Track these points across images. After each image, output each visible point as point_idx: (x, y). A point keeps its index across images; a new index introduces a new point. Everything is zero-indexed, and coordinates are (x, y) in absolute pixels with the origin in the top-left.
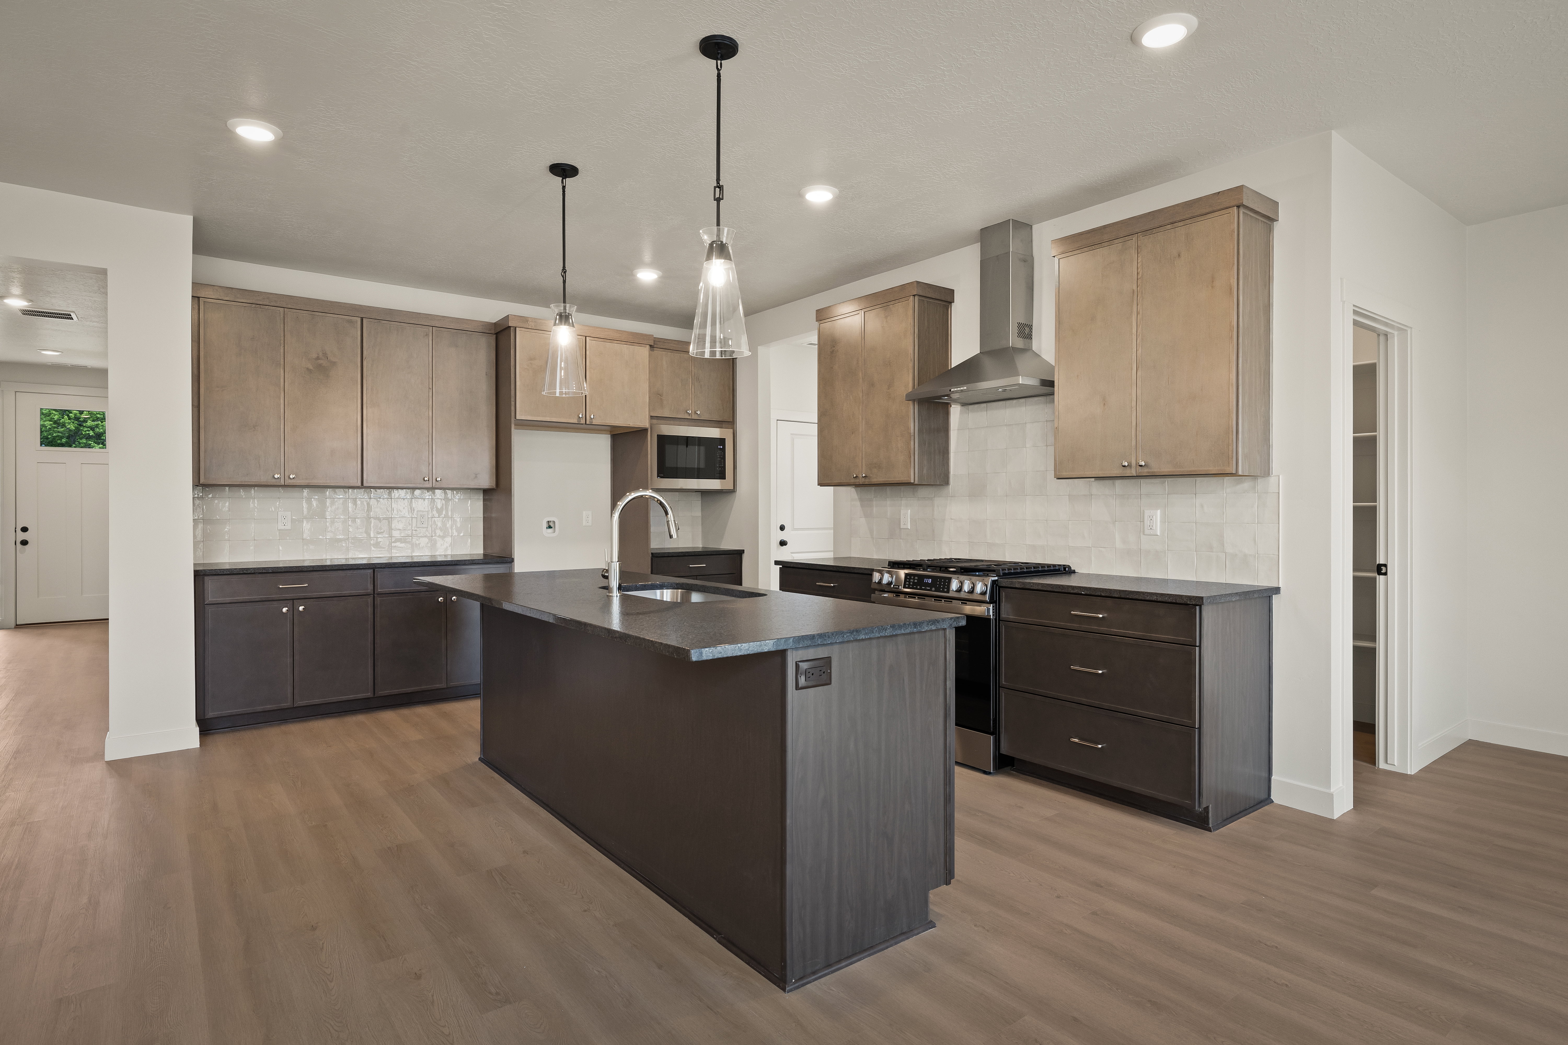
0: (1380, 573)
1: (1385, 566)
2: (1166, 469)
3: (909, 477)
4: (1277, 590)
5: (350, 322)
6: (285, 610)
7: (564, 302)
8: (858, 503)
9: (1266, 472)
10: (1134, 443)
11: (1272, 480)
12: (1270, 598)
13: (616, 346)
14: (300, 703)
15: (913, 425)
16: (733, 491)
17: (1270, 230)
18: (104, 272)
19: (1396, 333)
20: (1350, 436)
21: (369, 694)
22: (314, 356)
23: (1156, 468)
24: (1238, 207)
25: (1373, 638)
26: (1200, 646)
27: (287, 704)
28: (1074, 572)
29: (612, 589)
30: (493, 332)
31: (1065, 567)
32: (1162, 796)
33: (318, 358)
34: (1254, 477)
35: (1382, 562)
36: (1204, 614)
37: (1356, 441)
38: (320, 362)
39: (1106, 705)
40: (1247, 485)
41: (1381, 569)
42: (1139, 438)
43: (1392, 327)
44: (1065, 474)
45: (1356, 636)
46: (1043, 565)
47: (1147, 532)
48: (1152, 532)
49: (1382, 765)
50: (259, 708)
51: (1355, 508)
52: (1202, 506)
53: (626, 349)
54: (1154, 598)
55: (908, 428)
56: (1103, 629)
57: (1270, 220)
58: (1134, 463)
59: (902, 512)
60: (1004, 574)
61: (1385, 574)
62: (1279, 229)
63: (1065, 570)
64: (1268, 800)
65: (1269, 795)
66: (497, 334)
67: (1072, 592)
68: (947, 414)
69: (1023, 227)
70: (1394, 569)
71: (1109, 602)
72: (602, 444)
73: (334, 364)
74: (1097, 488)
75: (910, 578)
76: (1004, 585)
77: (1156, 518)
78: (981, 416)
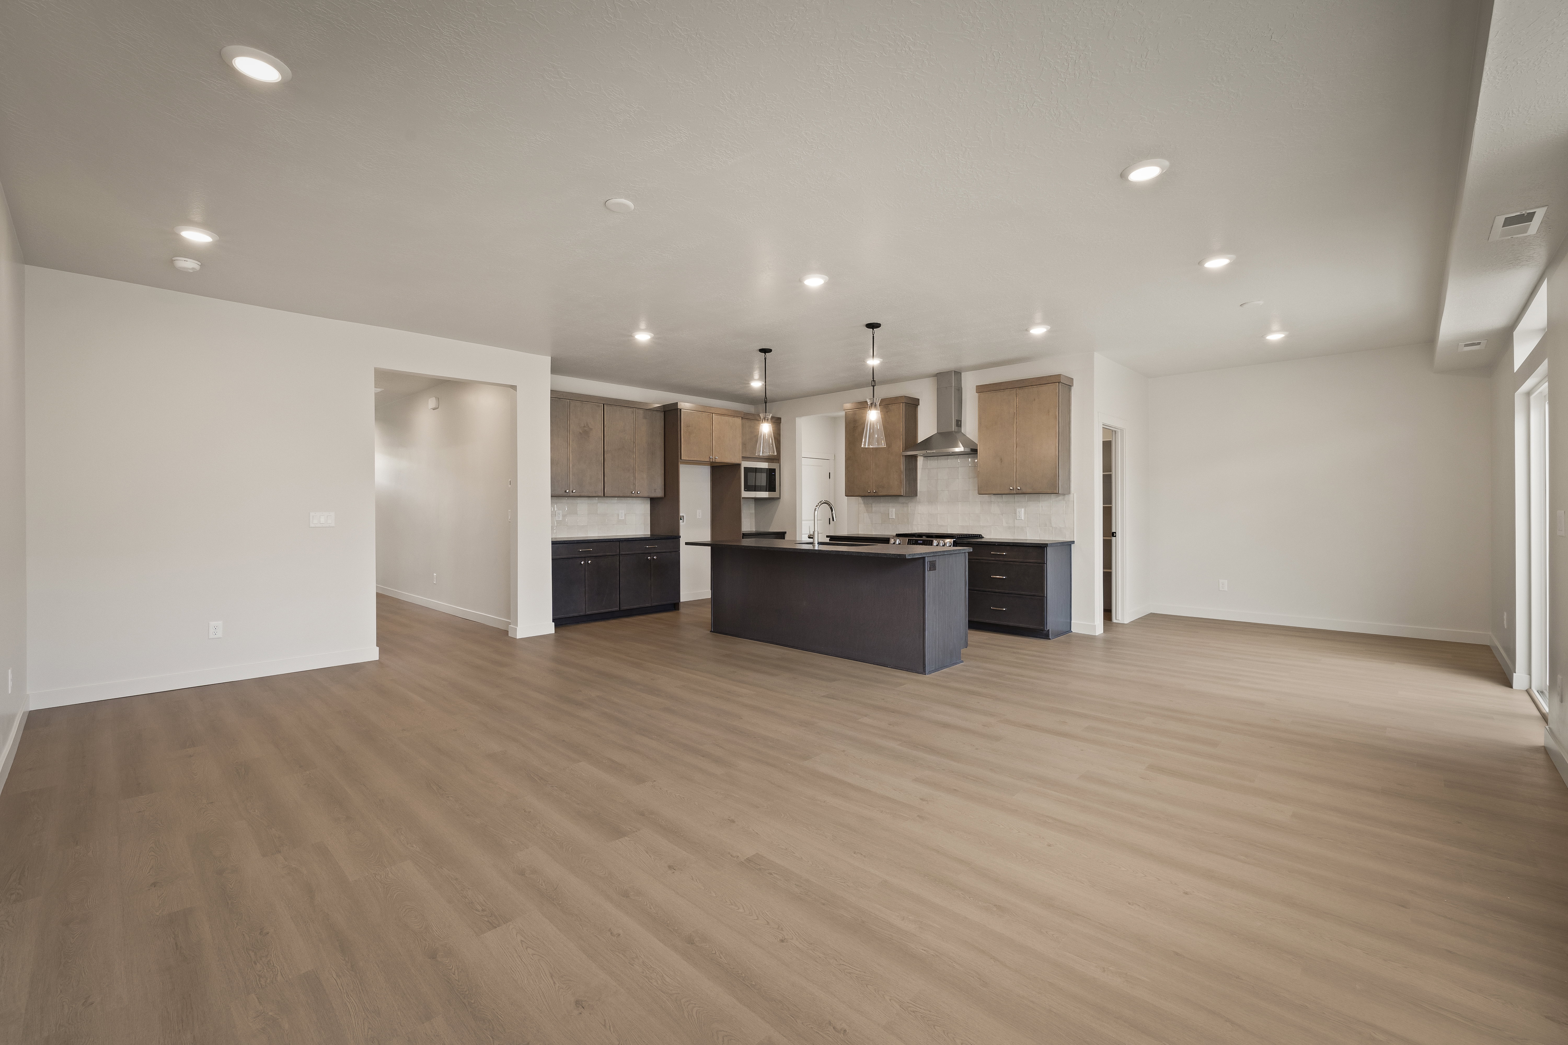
0: (1113, 536)
1: (1115, 533)
2: (1029, 491)
3: (901, 492)
4: (1073, 542)
5: (599, 406)
6: (582, 563)
7: (766, 413)
8: (863, 505)
9: (1069, 493)
10: (1015, 479)
11: (1071, 495)
12: (1071, 545)
13: (726, 418)
14: (588, 613)
15: (902, 467)
16: (779, 498)
17: (1070, 390)
18: (514, 387)
19: (1119, 431)
20: (1101, 474)
21: (617, 609)
22: (583, 425)
23: (1024, 491)
24: (1059, 383)
25: (1111, 568)
26: (1046, 564)
27: (582, 614)
28: (983, 537)
29: (815, 544)
30: (662, 410)
31: (980, 535)
32: (1031, 627)
33: (584, 427)
34: (1064, 495)
35: (1114, 531)
36: (1048, 550)
37: (1104, 476)
38: (586, 428)
39: (1007, 591)
40: (1061, 498)
41: (1113, 534)
42: (1017, 477)
43: (1118, 429)
44: (983, 492)
45: (1104, 568)
46: (969, 535)
47: (1018, 518)
48: (1020, 518)
49: (1114, 620)
50: (571, 615)
51: (1103, 507)
52: (1042, 507)
53: (731, 419)
54: (1028, 545)
55: (901, 469)
56: (1005, 559)
57: (1070, 387)
58: (1015, 488)
59: (890, 510)
60: (958, 538)
61: (1115, 536)
62: (1073, 389)
63: (980, 536)
64: (1070, 631)
65: (1071, 629)
66: (665, 412)
67: (991, 544)
68: (916, 461)
69: (958, 373)
70: (1119, 534)
71: (1008, 547)
72: (706, 472)
73: (591, 429)
74: (993, 498)
75: (911, 541)
76: (959, 542)
77: (1022, 512)
78: (933, 463)
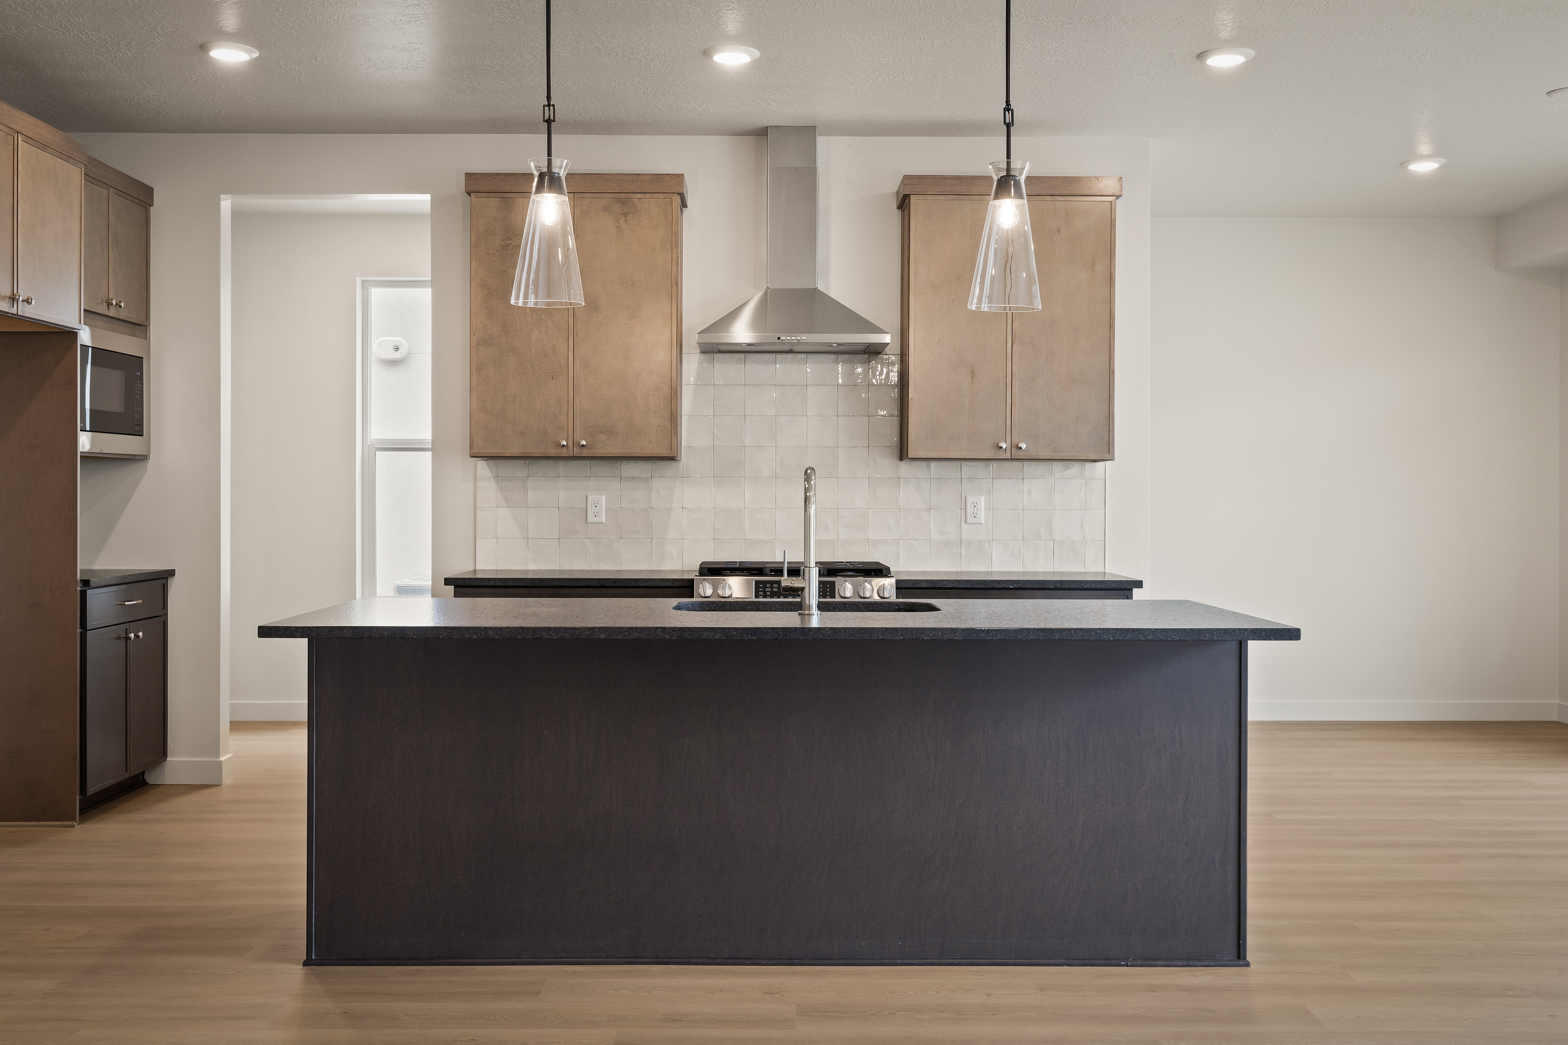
3: (671, 449)
8: (492, 485)
10: (1008, 423)
11: (1099, 466)
13: (50, 159)
24: (1115, 197)
42: (1014, 418)
47: (970, 520)
48: (976, 520)
52: (1030, 492)
53: (61, 167)
55: (670, 380)
58: (1012, 445)
59: (590, 498)
67: (997, 586)
77: (980, 505)
